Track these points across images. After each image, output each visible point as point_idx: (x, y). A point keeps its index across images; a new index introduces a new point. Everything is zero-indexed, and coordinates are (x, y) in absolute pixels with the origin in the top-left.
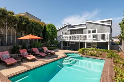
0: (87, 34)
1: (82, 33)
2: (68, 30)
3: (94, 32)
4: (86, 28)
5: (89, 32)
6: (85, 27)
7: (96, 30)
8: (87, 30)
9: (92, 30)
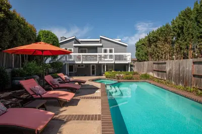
0: (103, 54)
1: (97, 52)
2: (75, 47)
3: (111, 51)
4: (102, 47)
5: (105, 51)
6: (101, 45)
7: (113, 49)
8: (103, 49)
9: (108, 49)
